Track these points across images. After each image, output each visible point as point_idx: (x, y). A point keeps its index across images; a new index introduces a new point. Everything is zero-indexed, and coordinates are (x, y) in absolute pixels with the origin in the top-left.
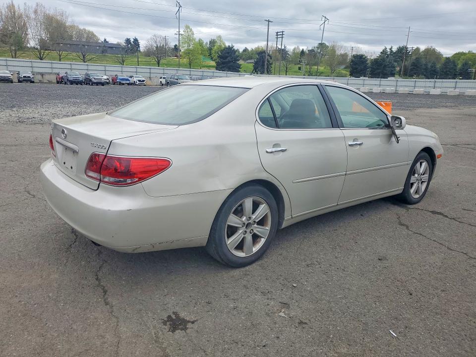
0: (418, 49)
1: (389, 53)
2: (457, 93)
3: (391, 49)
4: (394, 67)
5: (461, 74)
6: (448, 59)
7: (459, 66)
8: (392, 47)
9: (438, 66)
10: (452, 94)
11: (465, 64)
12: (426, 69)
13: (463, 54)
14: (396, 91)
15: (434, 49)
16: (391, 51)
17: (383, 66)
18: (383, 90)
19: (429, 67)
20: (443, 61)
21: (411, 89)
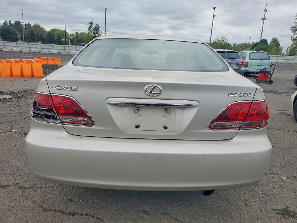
0: (29, 24)
1: (9, 25)
2: (66, 53)
3: (10, 22)
4: (17, 35)
5: (57, 42)
6: (49, 32)
7: (56, 37)
8: (10, 21)
9: (44, 36)
10: (64, 53)
11: (59, 36)
12: (38, 37)
13: (56, 30)
14: (30, 51)
15: (39, 26)
16: (11, 24)
17: (10, 33)
18: (20, 50)
19: (39, 36)
20: (46, 33)
21: (40, 50)
